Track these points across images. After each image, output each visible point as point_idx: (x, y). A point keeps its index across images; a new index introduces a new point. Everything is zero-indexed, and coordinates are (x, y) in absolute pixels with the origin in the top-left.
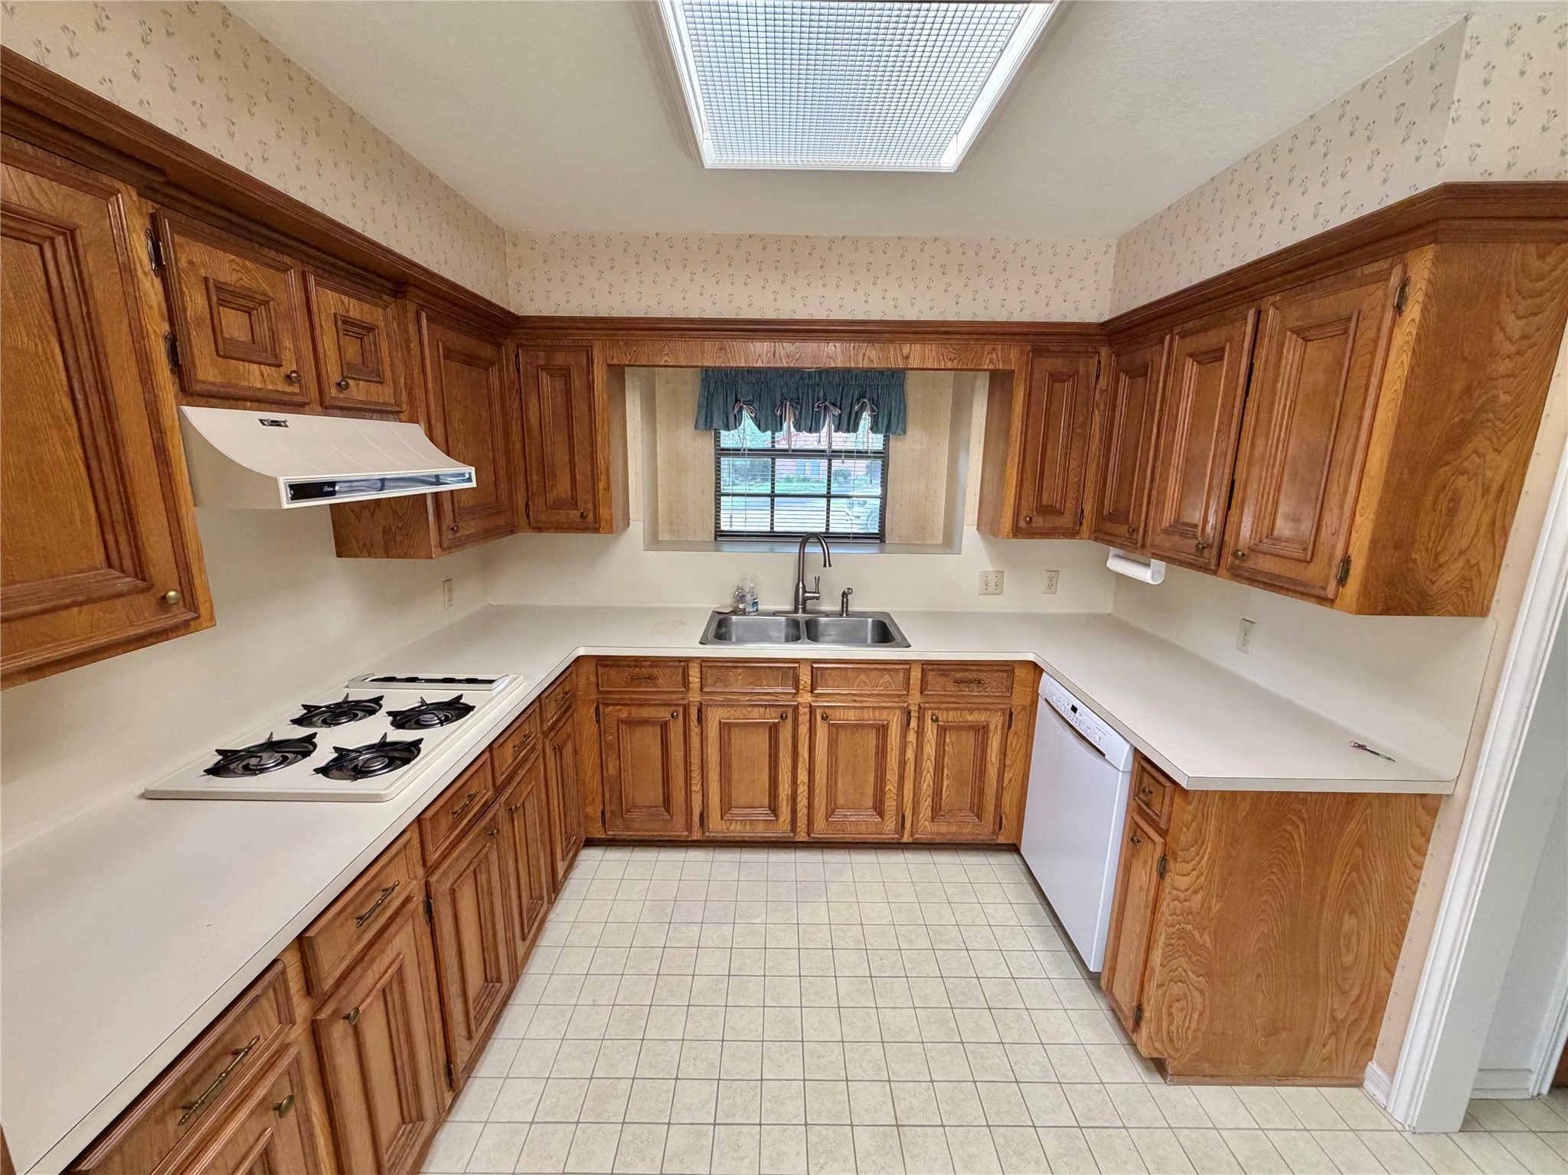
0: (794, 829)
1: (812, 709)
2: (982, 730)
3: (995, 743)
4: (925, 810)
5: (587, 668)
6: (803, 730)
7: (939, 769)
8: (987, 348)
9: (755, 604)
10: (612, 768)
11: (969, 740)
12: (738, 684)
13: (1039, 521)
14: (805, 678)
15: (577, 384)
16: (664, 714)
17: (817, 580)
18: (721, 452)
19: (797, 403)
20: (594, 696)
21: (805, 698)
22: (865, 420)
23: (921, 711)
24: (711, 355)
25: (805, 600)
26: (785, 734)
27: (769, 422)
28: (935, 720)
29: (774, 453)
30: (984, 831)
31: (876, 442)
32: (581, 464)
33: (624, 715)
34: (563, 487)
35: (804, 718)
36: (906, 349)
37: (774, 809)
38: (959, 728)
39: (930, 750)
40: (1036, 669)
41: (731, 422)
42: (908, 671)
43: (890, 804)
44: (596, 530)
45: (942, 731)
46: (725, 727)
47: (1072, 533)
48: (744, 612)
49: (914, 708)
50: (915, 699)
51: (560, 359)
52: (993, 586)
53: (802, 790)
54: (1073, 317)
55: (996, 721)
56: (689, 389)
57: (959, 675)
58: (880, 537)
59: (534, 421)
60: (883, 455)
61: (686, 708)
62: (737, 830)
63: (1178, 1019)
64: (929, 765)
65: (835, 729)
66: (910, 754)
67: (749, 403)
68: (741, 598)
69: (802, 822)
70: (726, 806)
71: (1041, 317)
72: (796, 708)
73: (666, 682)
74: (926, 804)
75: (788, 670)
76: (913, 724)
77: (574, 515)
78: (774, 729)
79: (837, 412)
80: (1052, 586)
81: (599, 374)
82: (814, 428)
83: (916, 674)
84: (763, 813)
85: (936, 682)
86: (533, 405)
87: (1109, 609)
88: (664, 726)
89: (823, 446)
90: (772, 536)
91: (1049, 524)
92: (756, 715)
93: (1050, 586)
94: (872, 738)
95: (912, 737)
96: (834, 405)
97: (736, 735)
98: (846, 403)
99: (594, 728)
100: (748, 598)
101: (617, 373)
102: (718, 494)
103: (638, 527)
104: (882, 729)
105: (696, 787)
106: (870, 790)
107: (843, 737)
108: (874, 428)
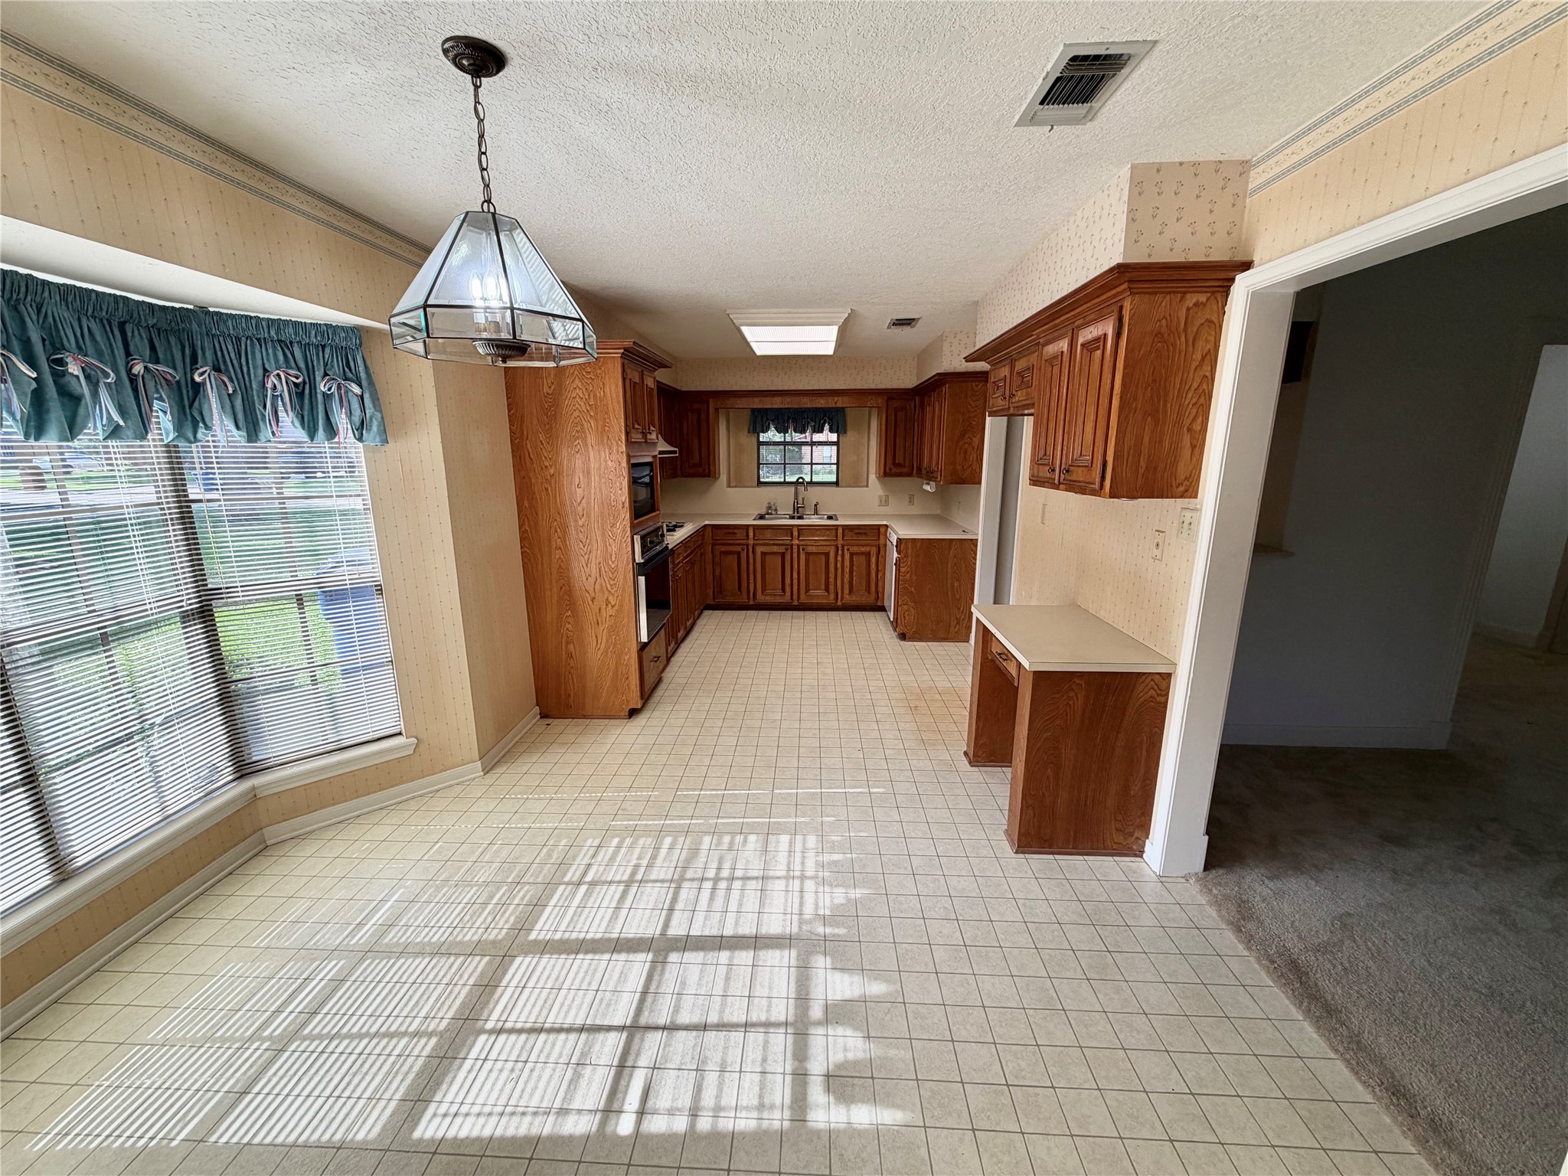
0: (792, 599)
1: (798, 546)
2: (868, 555)
3: (873, 560)
4: (846, 591)
5: (709, 530)
6: (795, 555)
7: (851, 571)
8: (869, 398)
9: (776, 510)
10: (717, 573)
11: (863, 559)
12: (769, 534)
13: (894, 470)
14: (795, 533)
15: (703, 416)
16: (738, 549)
17: (803, 499)
18: (760, 444)
19: (795, 421)
20: (711, 542)
21: (796, 542)
22: (827, 427)
23: (843, 546)
24: (757, 403)
25: (798, 508)
26: (788, 557)
27: (782, 430)
28: (848, 550)
29: (785, 443)
30: (870, 599)
31: (834, 437)
32: (704, 450)
33: (723, 549)
34: (696, 459)
35: (795, 550)
36: (836, 399)
37: (783, 589)
38: (858, 554)
39: (847, 563)
40: (887, 526)
41: (765, 430)
42: (837, 530)
43: (832, 587)
44: (709, 476)
45: (852, 555)
46: (764, 554)
47: (909, 475)
48: (771, 514)
49: (840, 546)
50: (840, 542)
51: (696, 406)
52: (884, 502)
53: (795, 581)
54: (902, 386)
55: (874, 550)
56: (746, 416)
57: (857, 531)
58: (837, 484)
59: (685, 432)
60: (837, 444)
61: (748, 546)
62: (768, 599)
63: (907, 618)
64: (847, 570)
65: (808, 554)
66: (839, 565)
67: (772, 420)
68: (769, 508)
69: (795, 597)
70: (764, 589)
71: (889, 386)
72: (792, 545)
73: (740, 534)
74: (847, 587)
75: (789, 529)
76: (840, 552)
77: (700, 470)
78: (783, 555)
79: (813, 424)
80: (911, 502)
81: (711, 411)
82: (803, 431)
83: (840, 531)
84: (779, 592)
85: (849, 536)
86: (685, 425)
87: (938, 512)
88: (739, 554)
89: (808, 440)
90: (785, 483)
91: (898, 471)
92: (775, 549)
93: (910, 502)
94: (823, 558)
95: (839, 558)
96: (812, 420)
97: (768, 558)
98: (818, 420)
99: (711, 555)
100: (774, 508)
101: (717, 410)
102: (759, 464)
103: (723, 477)
104: (827, 555)
105: (752, 581)
106: (823, 581)
107: (811, 558)
108: (831, 431)
